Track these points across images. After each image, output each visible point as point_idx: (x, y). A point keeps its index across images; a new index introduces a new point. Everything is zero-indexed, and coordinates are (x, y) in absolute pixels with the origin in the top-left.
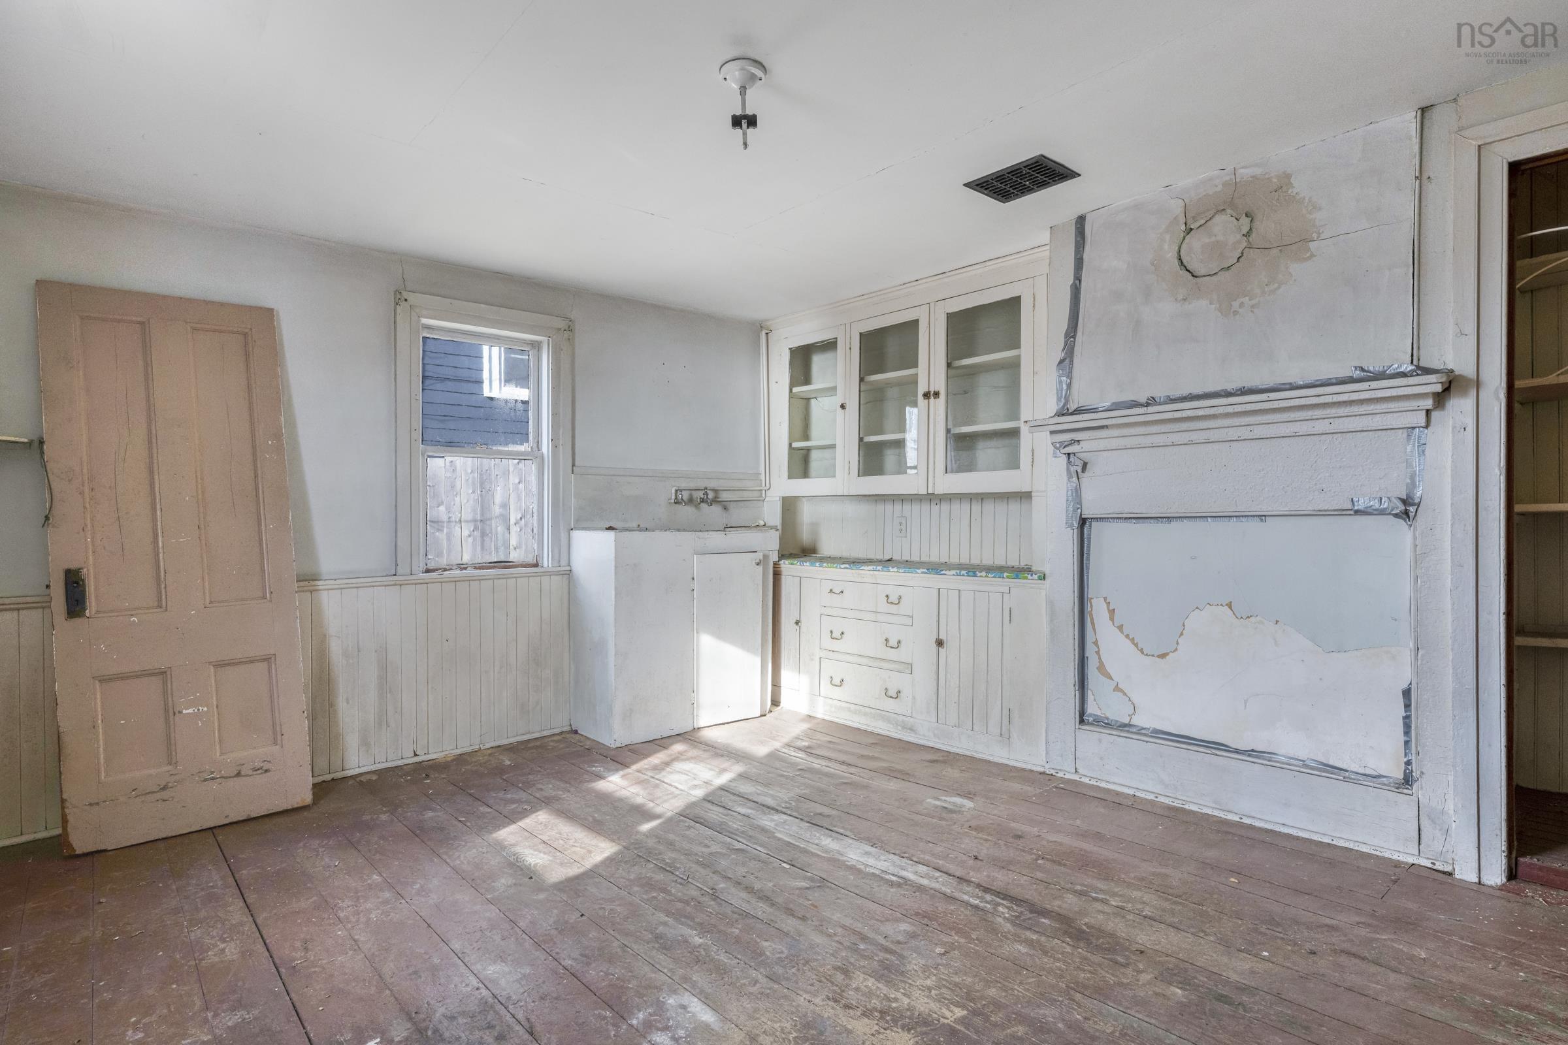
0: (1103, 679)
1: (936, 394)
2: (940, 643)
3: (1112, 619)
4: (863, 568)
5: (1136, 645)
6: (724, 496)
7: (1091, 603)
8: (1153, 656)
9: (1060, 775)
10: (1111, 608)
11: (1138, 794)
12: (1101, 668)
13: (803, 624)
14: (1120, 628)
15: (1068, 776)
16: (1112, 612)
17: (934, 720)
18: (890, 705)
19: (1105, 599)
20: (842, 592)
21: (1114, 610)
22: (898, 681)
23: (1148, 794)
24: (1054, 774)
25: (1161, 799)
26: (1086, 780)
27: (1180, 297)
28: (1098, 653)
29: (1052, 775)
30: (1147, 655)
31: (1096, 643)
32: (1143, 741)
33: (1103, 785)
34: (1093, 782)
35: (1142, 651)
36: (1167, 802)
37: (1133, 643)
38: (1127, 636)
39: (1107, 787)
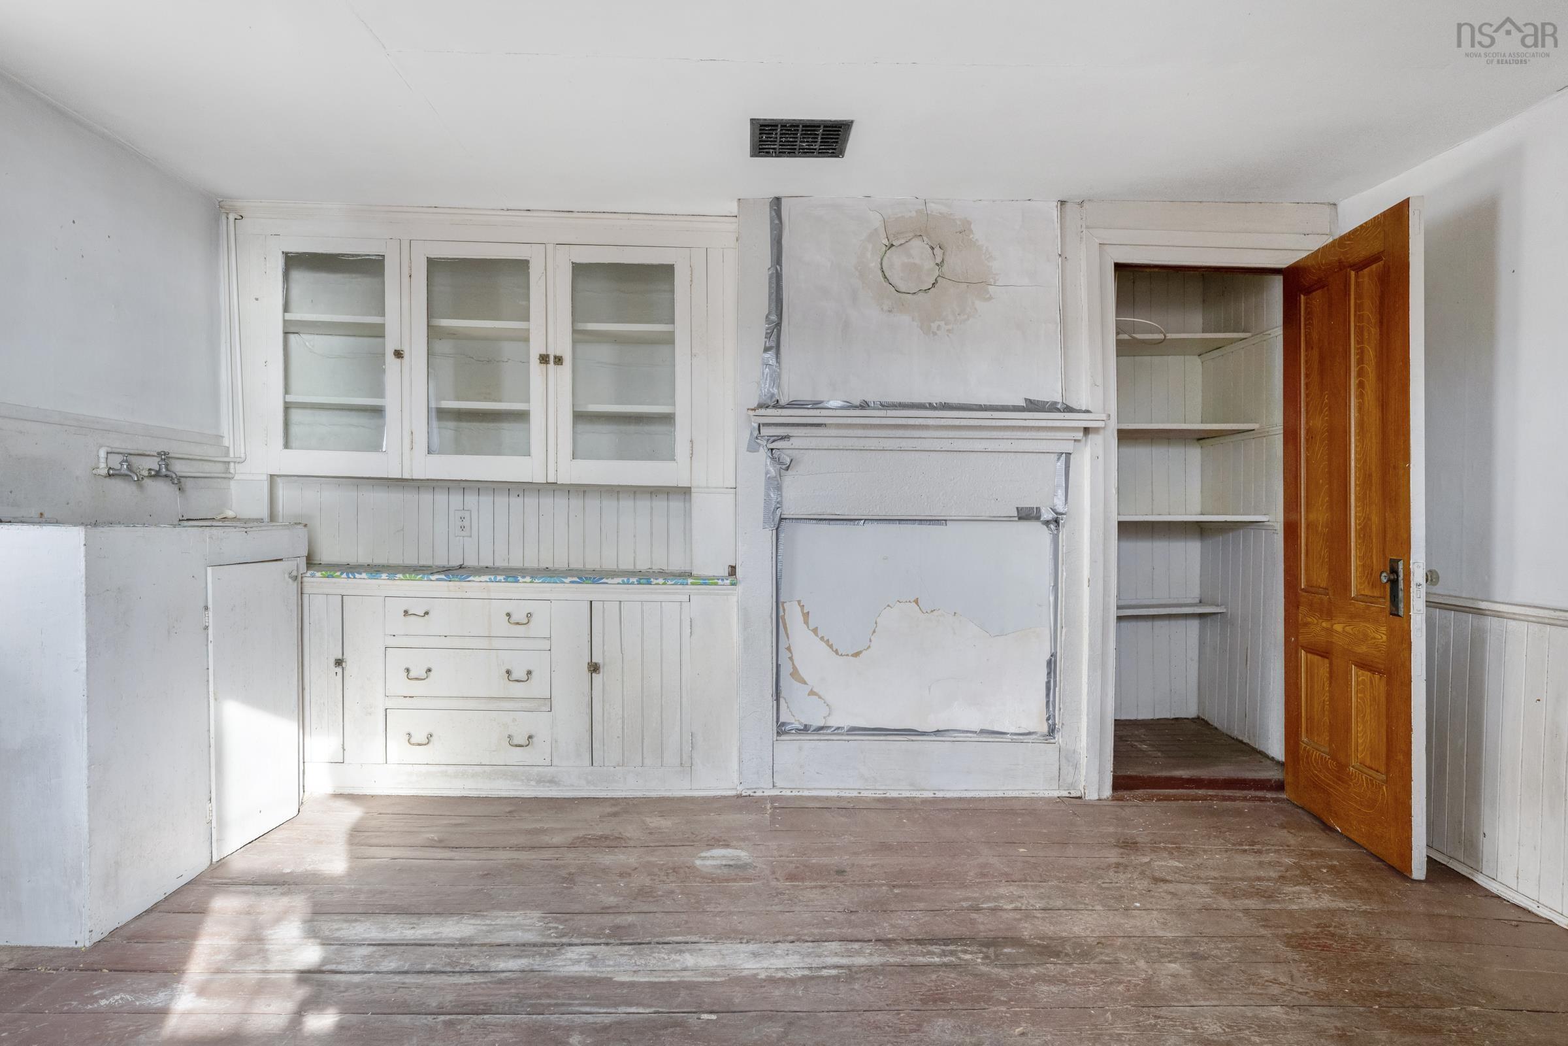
0: (797, 685)
1: (559, 360)
2: (594, 668)
3: (806, 622)
4: (471, 578)
5: (831, 647)
6: (179, 468)
7: (783, 607)
8: (848, 655)
9: (759, 793)
10: (805, 611)
11: (842, 794)
12: (795, 674)
13: (349, 665)
14: (815, 631)
15: (767, 793)
16: (806, 615)
17: (588, 762)
18: (517, 756)
19: (799, 602)
20: (427, 613)
21: (808, 612)
22: (522, 725)
23: (851, 791)
24: (752, 794)
25: (865, 794)
26: (787, 793)
27: (886, 308)
28: (791, 658)
29: (749, 796)
30: (841, 655)
31: (789, 649)
32: (845, 740)
33: (806, 793)
34: (795, 793)
35: (836, 652)
36: (870, 795)
37: (828, 645)
38: (822, 638)
39: (810, 794)
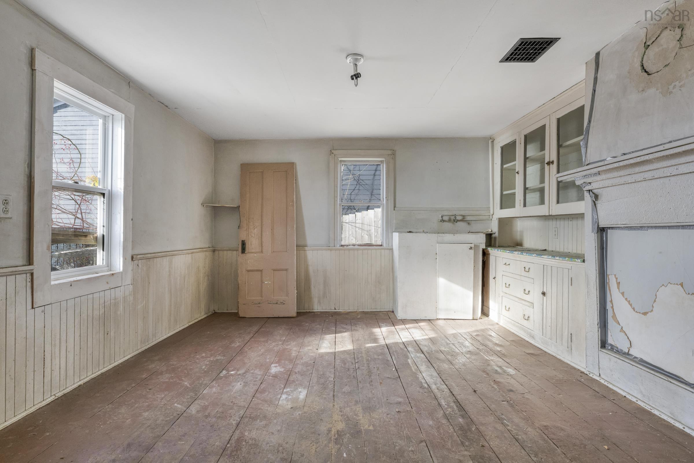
0: (615, 324)
1: (552, 162)
2: (544, 294)
3: (618, 288)
4: (514, 253)
5: (631, 305)
6: (468, 218)
7: (609, 278)
8: (640, 313)
9: (591, 375)
10: (618, 281)
11: (627, 396)
12: (614, 316)
13: (496, 279)
14: (623, 294)
15: (595, 377)
16: (618, 284)
17: (541, 334)
18: (525, 323)
19: (615, 275)
20: (509, 264)
21: (619, 282)
22: (529, 312)
23: (633, 397)
24: (588, 374)
25: (639, 403)
26: (602, 381)
27: (641, 89)
28: (612, 307)
29: (587, 374)
30: (636, 312)
31: (611, 301)
32: (631, 364)
33: (610, 386)
34: (606, 383)
35: (634, 309)
36: (642, 405)
37: (629, 304)
38: (626, 299)
39: (612, 388)
